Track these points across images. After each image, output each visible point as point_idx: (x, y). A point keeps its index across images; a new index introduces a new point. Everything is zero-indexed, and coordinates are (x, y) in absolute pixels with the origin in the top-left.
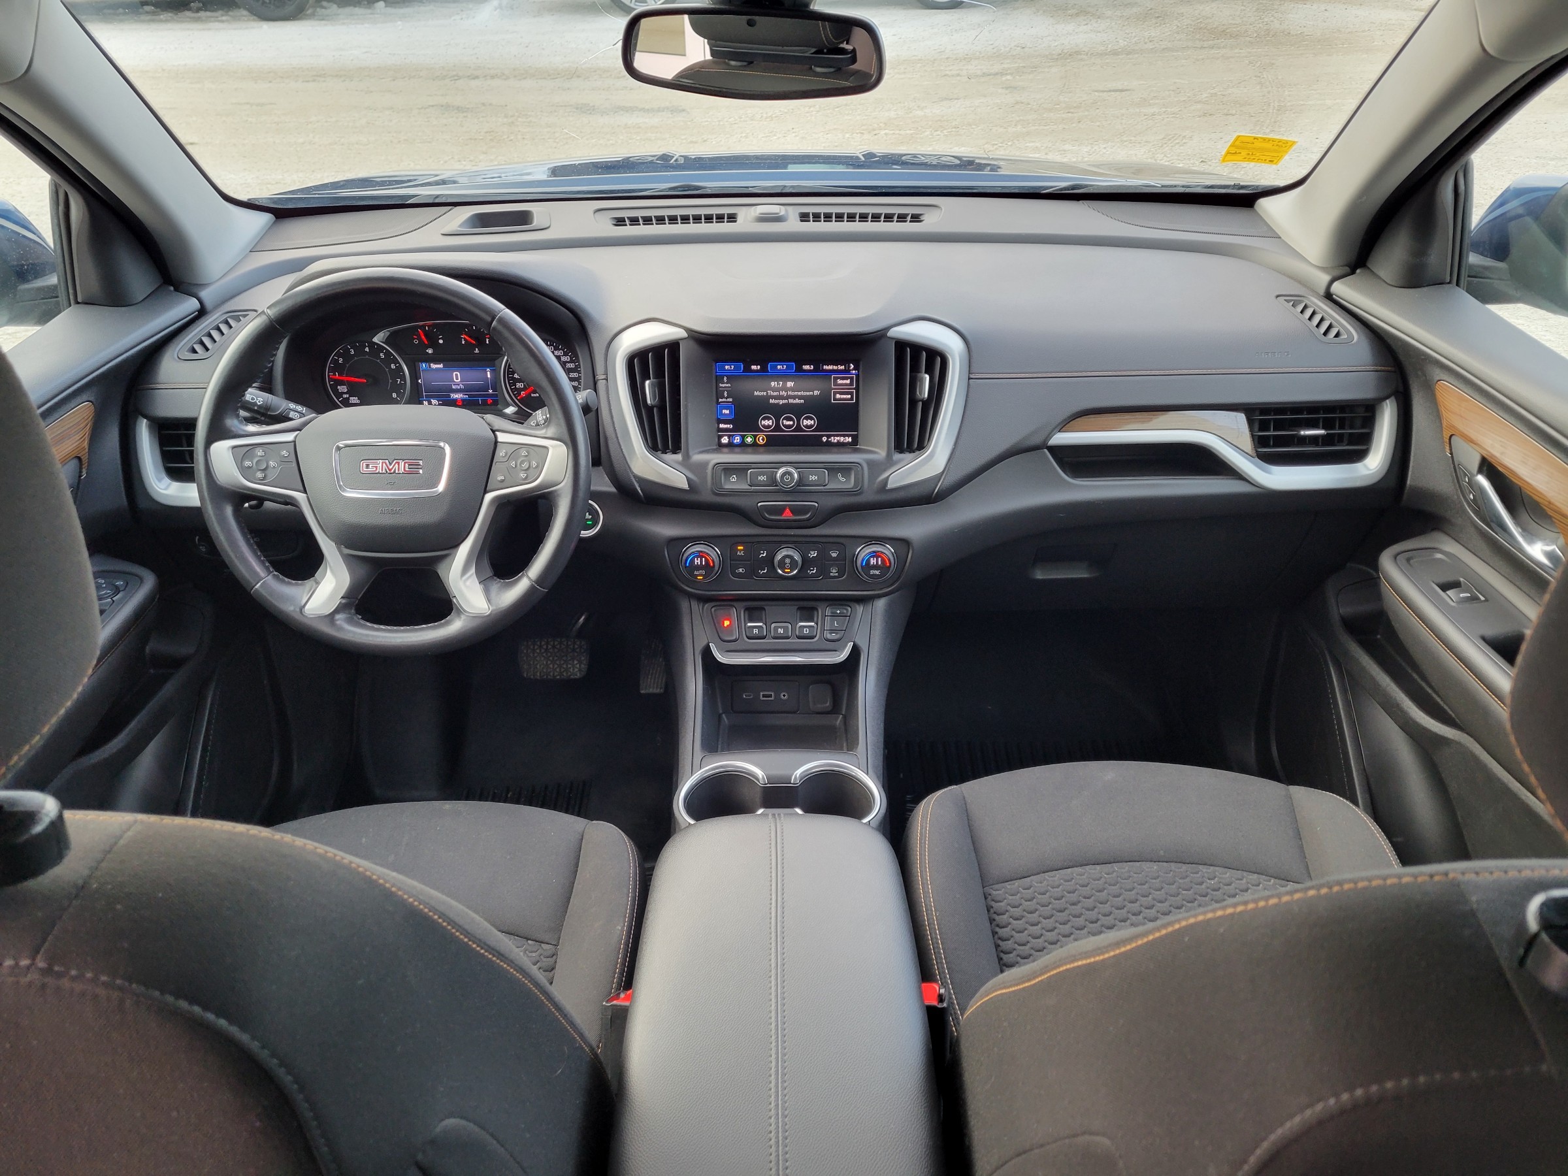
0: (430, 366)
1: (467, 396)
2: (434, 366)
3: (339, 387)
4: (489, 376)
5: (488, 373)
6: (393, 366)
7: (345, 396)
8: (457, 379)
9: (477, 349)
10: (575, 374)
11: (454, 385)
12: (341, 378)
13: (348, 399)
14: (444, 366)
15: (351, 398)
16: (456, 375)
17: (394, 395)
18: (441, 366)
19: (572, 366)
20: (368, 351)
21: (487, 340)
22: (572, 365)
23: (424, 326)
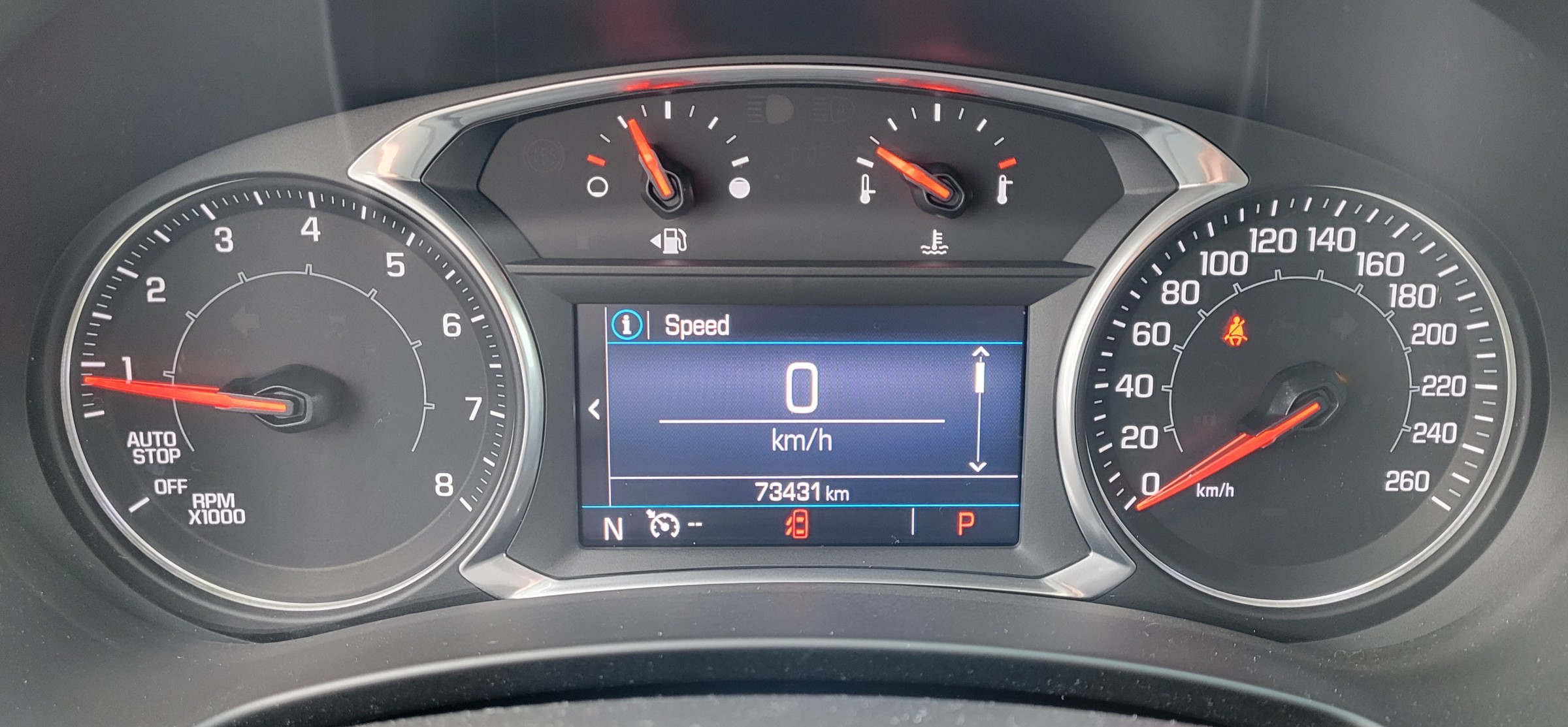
0: (659, 328)
1: (845, 493)
2: (678, 326)
3: (133, 439)
4: (980, 388)
5: (980, 368)
6: (451, 325)
7: (166, 486)
8: (802, 398)
9: (936, 236)
10: (1451, 382)
11: (782, 429)
12: (151, 389)
13: (180, 503)
14: (738, 330)
15: (201, 499)
16: (802, 377)
17: (444, 484)
18: (718, 326)
19: (1441, 338)
20: (316, 234)
21: (1003, 184)
22: (1442, 330)
23: (651, 94)
